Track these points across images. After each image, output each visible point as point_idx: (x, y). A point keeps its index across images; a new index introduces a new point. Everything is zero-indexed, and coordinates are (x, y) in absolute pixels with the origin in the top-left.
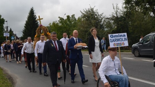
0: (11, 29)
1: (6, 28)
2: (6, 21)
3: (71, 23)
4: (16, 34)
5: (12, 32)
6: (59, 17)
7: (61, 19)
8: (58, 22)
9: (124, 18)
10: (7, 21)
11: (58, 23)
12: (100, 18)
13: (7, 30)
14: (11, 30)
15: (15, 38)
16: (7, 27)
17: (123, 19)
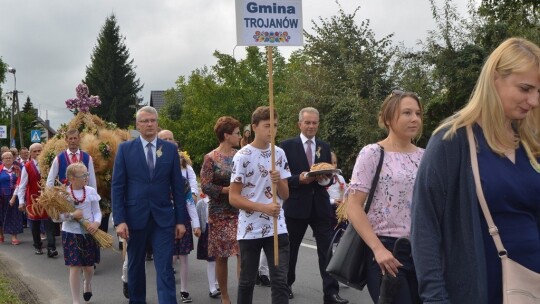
0: (28, 100)
1: (11, 96)
2: (10, 68)
3: (264, 77)
4: (48, 122)
5: (35, 112)
6: (217, 54)
7: (226, 61)
8: (211, 72)
9: (479, 52)
10: (13, 71)
11: (213, 77)
12: (380, 55)
13: (13, 105)
14: (28, 105)
15: (46, 134)
16: (15, 93)
17: (474, 56)
